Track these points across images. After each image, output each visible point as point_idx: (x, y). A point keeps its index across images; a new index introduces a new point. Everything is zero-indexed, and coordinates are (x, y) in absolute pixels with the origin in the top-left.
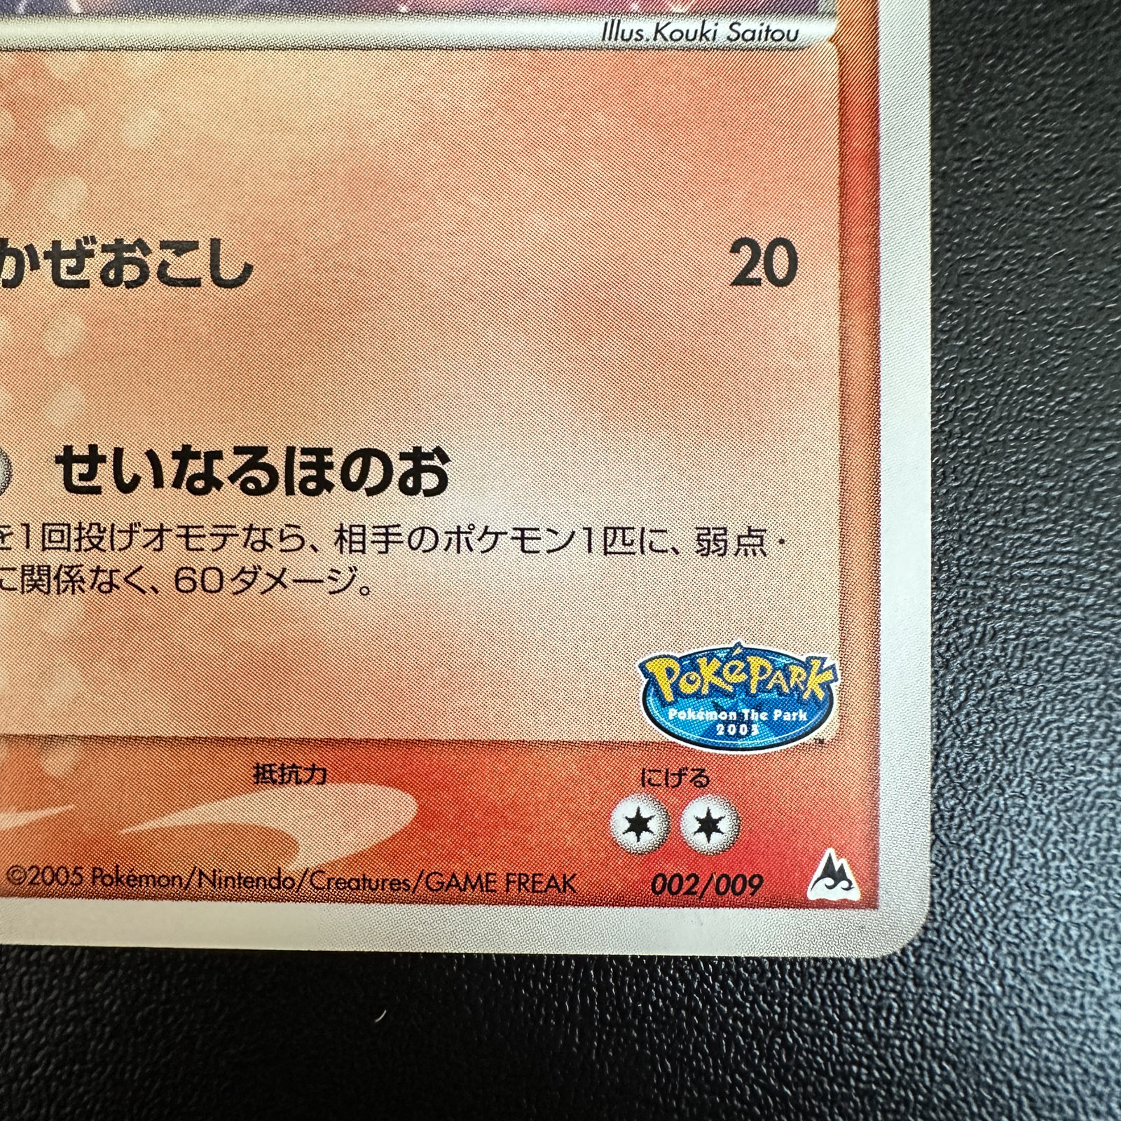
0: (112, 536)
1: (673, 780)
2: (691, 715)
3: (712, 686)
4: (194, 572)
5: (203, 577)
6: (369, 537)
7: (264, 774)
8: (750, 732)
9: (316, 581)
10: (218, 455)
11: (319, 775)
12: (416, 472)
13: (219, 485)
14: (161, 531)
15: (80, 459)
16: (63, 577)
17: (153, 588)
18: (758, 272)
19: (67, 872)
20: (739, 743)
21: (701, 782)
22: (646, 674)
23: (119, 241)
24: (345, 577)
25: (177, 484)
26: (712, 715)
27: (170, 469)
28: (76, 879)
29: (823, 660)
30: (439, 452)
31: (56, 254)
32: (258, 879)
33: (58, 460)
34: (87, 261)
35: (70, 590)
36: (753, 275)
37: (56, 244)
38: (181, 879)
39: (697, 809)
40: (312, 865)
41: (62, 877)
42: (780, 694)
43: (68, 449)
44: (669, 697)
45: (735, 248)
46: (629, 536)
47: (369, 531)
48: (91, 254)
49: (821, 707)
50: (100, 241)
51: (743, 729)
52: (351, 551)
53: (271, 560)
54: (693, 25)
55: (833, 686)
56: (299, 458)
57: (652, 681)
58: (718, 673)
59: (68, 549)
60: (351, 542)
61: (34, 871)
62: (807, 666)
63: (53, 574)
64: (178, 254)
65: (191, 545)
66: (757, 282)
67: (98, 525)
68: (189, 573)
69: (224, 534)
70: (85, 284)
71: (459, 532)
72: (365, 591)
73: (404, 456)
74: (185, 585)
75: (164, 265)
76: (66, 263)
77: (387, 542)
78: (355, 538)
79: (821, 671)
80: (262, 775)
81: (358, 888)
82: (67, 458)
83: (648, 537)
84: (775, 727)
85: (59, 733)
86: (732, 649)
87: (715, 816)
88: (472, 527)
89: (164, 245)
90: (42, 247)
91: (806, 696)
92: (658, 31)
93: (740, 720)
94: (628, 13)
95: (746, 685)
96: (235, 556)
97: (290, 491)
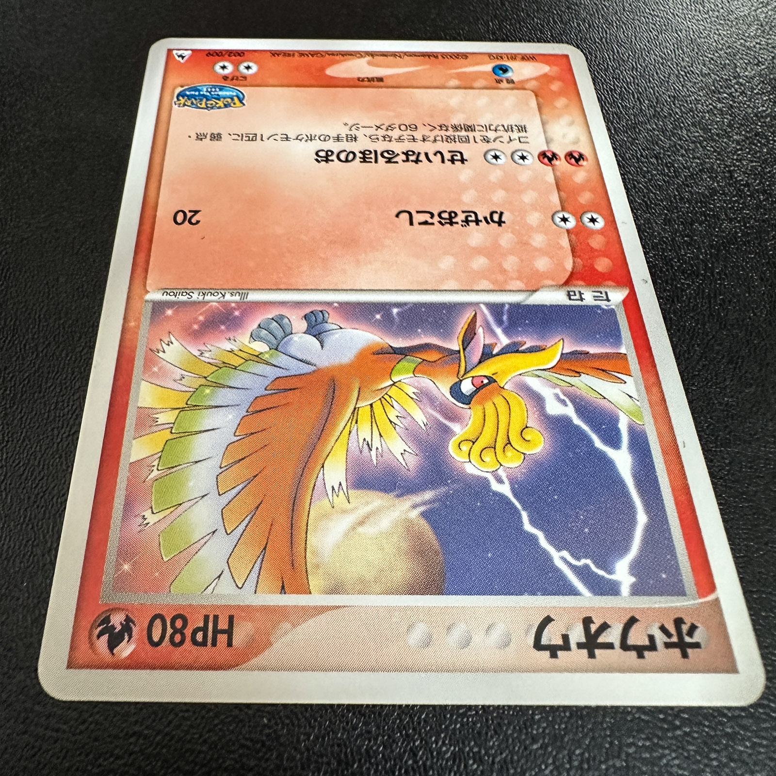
0: (443, 139)
1: (235, 78)
2: (227, 93)
4: (410, 130)
5: (407, 128)
9: (365, 127)
10: (404, 161)
12: (328, 156)
13: (403, 153)
14: (424, 141)
15: (458, 160)
16: (459, 129)
17: (425, 126)
18: (189, 215)
19: (447, 58)
22: (243, 103)
23: (452, 225)
24: (354, 128)
25: (419, 153)
26: (220, 93)
27: (422, 157)
28: (444, 56)
30: (319, 162)
31: (477, 222)
33: (466, 159)
34: (464, 219)
35: (456, 125)
36: (192, 214)
37: (477, 224)
39: (228, 71)
42: (195, 98)
43: (462, 163)
44: (235, 98)
45: (198, 222)
46: (247, 139)
47: (345, 140)
48: (463, 221)
49: (181, 95)
50: (459, 225)
52: (352, 135)
54: (208, 298)
55: (176, 100)
58: (217, 103)
59: (459, 136)
60: (352, 138)
61: (459, 58)
62: (185, 105)
63: (464, 129)
64: (427, 221)
65: (412, 137)
66: (190, 211)
67: (448, 142)
70: (463, 212)
71: (311, 140)
72: (347, 125)
73: (333, 161)
74: (413, 127)
75: (432, 217)
76: (473, 218)
77: (339, 137)
78: (350, 138)
79: (180, 104)
83: (239, 139)
84: (198, 90)
86: (211, 109)
87: (221, 70)
88: (306, 141)
89: (433, 224)
90: (483, 224)
91: (186, 98)
92: (224, 296)
93: (211, 92)
94: (236, 302)
96: (395, 134)
97: (376, 151)
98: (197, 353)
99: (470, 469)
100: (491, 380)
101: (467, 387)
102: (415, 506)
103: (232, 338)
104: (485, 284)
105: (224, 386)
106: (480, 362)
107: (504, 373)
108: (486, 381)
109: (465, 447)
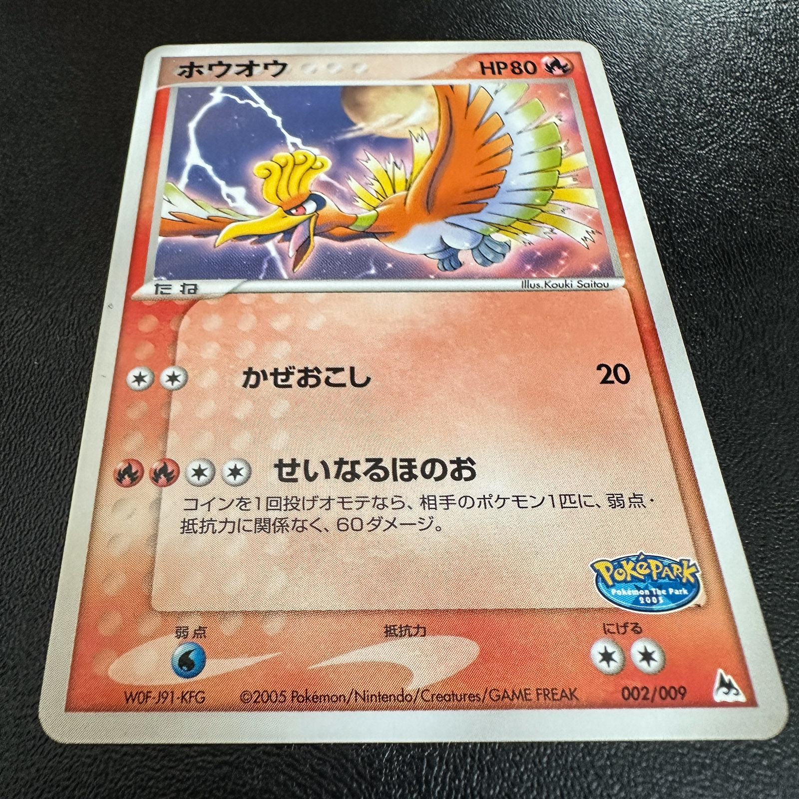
0: (303, 503)
1: (622, 630)
2: (624, 592)
3: (632, 576)
4: (347, 520)
5: (352, 523)
6: (438, 502)
7: (390, 631)
8: (658, 601)
9: (412, 524)
10: (358, 462)
11: (422, 631)
12: (459, 469)
13: (358, 477)
14: (329, 500)
15: (287, 465)
16: (278, 524)
17: (325, 529)
18: (612, 378)
19: (277, 694)
20: (654, 607)
21: (637, 631)
22: (595, 570)
23: (306, 368)
24: (427, 523)
25: (337, 476)
26: (636, 592)
27: (333, 470)
28: (282, 699)
29: (689, 561)
30: (469, 459)
31: (276, 374)
32: (390, 696)
33: (276, 466)
34: (291, 376)
35: (280, 531)
36: (609, 379)
37: (276, 370)
38: (344, 697)
39: (638, 647)
40: (422, 686)
41: (274, 698)
42: (670, 579)
43: (281, 461)
44: (610, 583)
45: (599, 368)
46: (573, 499)
47: (438, 499)
48: (292, 373)
49: (694, 587)
50: (297, 368)
51: (654, 600)
52: (429, 509)
53: (388, 514)
54: (561, 282)
55: (697, 574)
56: (399, 463)
57: (599, 575)
58: (634, 569)
59: (280, 510)
60: (429, 504)
61: (257, 694)
62: (680, 563)
63: (272, 523)
64: (335, 373)
65: (345, 507)
66: (612, 382)
67: (296, 497)
68: (345, 521)
69: (362, 500)
70: (290, 386)
71: (484, 498)
72: (438, 529)
73: (452, 462)
74: (343, 527)
75: (328, 378)
76: (280, 377)
77: (448, 504)
78: (431, 502)
79: (689, 567)
80: (390, 632)
81: (450, 700)
82: (280, 465)
83: (583, 500)
84: (672, 598)
85: (274, 609)
86: (639, 556)
87: (650, 650)
88: (491, 496)
89: (328, 369)
90: (268, 371)
91: (684, 580)
92: (546, 284)
93: (651, 595)
94: (532, 278)
95: (650, 575)
96: (368, 512)
97: (395, 479)
98: (556, 231)
99: (316, 151)
100: (288, 212)
101: (311, 207)
102: (361, 129)
103: (528, 245)
104: (278, 299)
105: (525, 205)
106: (296, 227)
107: (276, 218)
108: (294, 211)
109: (318, 164)
